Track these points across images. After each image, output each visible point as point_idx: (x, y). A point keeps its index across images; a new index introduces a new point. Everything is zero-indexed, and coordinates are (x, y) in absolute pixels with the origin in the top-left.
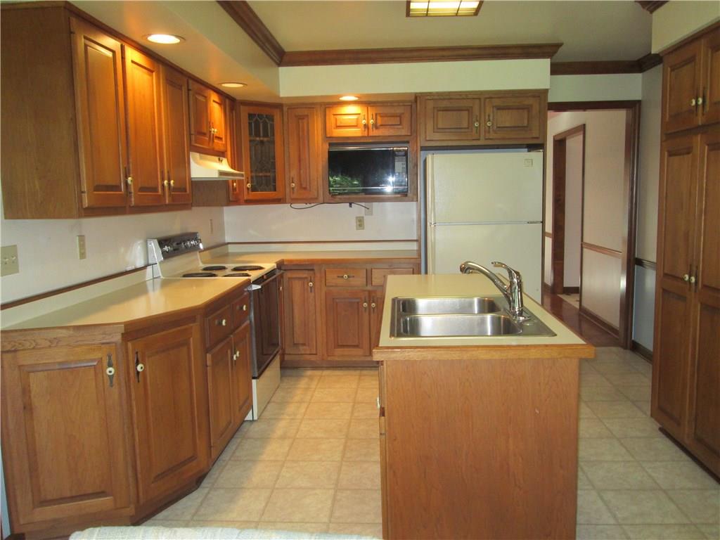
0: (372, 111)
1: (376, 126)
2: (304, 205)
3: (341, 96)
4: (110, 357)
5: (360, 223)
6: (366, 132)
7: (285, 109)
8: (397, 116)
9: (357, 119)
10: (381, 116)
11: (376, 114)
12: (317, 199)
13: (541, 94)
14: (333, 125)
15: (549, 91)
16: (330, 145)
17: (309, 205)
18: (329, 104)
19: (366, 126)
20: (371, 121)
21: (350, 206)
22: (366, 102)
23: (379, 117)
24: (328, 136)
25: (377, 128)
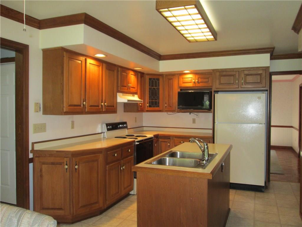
0: (197, 76)
1: (198, 82)
2: (172, 113)
3: (184, 71)
4: (67, 162)
5: (194, 121)
6: (194, 85)
7: (164, 76)
8: (207, 78)
9: (191, 80)
10: (201, 79)
11: (199, 78)
12: (175, 111)
13: (266, 69)
14: (182, 83)
16: (181, 90)
17: (174, 113)
18: (181, 74)
19: (194, 82)
20: (196, 81)
21: (190, 114)
22: (195, 73)
23: (200, 79)
24: (180, 86)
25: (199, 83)
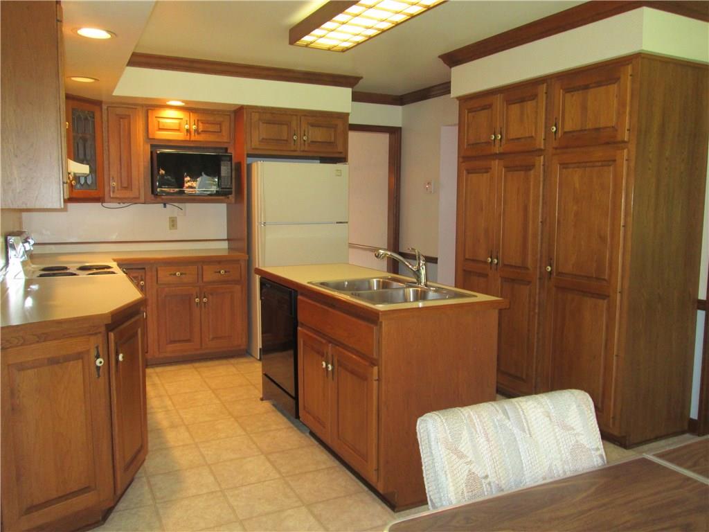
0: (194, 117)
1: (196, 131)
2: (118, 205)
3: (168, 101)
4: (97, 348)
5: (173, 223)
6: (188, 137)
7: (104, 107)
8: (218, 124)
9: (180, 124)
10: (202, 123)
11: (198, 120)
12: (138, 198)
13: (344, 116)
14: (156, 128)
15: (351, 114)
16: (152, 146)
17: (122, 205)
18: (151, 107)
19: (188, 131)
20: (194, 127)
21: (165, 207)
22: (189, 108)
23: (200, 124)
24: (151, 137)
25: (199, 133)
